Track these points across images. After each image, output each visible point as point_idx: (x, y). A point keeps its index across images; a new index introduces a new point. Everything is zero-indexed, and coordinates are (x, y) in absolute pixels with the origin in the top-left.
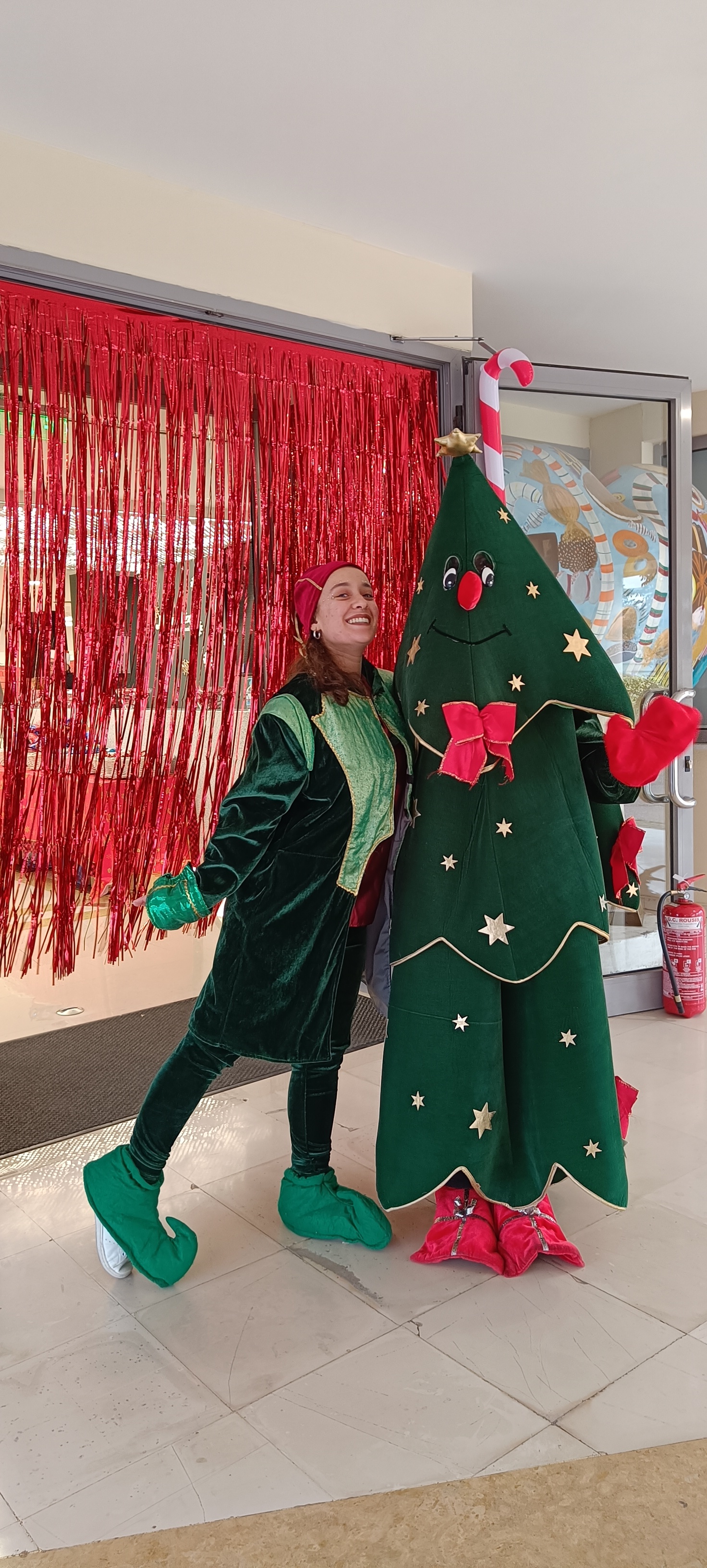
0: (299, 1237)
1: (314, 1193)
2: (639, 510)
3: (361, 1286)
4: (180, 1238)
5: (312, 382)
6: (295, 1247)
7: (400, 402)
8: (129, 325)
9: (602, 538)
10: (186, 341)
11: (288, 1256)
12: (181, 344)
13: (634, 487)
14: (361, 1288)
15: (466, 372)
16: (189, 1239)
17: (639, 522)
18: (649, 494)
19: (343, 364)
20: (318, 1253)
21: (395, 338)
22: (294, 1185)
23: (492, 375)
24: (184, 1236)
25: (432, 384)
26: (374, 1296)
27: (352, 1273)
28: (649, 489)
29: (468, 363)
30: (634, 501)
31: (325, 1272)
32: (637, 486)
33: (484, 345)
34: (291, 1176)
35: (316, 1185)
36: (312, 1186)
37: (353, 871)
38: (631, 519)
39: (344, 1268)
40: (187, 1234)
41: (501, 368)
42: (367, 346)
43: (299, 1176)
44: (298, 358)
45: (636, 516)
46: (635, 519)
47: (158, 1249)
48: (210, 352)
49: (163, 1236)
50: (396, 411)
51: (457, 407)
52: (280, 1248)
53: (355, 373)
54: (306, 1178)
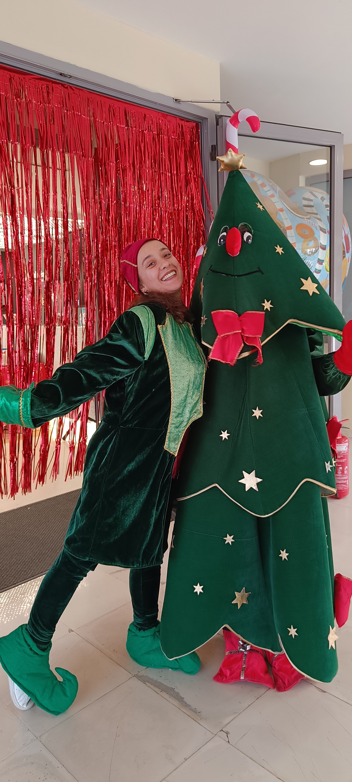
0: (141, 667)
1: (149, 640)
2: (307, 212)
3: (186, 703)
4: (67, 682)
5: (127, 125)
6: (140, 674)
7: (179, 141)
8: (10, 79)
9: (290, 228)
10: (48, 93)
11: (136, 683)
12: (45, 95)
13: (303, 199)
14: (187, 706)
15: (217, 124)
16: (72, 681)
17: (309, 219)
18: (311, 203)
19: (145, 115)
20: (155, 678)
21: (176, 100)
22: (136, 635)
23: (234, 125)
24: (69, 680)
25: (197, 132)
26: (195, 711)
27: (178, 693)
28: (312, 200)
29: (219, 118)
30: (304, 207)
31: (161, 693)
32: (305, 199)
33: (230, 107)
34: (134, 629)
35: (151, 635)
36: (148, 636)
37: (175, 440)
38: (305, 217)
39: (173, 689)
40: (71, 678)
41: (240, 121)
42: (160, 104)
43: (140, 630)
44: (118, 109)
45: (307, 216)
46: (307, 217)
47: (53, 691)
48: (64, 101)
49: (55, 682)
50: (177, 148)
51: (212, 146)
52: (130, 676)
53: (152, 121)
54: (144, 630)
